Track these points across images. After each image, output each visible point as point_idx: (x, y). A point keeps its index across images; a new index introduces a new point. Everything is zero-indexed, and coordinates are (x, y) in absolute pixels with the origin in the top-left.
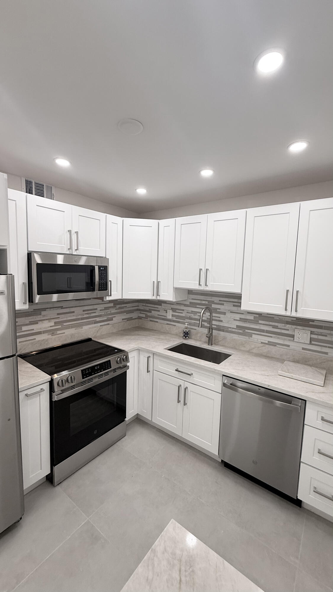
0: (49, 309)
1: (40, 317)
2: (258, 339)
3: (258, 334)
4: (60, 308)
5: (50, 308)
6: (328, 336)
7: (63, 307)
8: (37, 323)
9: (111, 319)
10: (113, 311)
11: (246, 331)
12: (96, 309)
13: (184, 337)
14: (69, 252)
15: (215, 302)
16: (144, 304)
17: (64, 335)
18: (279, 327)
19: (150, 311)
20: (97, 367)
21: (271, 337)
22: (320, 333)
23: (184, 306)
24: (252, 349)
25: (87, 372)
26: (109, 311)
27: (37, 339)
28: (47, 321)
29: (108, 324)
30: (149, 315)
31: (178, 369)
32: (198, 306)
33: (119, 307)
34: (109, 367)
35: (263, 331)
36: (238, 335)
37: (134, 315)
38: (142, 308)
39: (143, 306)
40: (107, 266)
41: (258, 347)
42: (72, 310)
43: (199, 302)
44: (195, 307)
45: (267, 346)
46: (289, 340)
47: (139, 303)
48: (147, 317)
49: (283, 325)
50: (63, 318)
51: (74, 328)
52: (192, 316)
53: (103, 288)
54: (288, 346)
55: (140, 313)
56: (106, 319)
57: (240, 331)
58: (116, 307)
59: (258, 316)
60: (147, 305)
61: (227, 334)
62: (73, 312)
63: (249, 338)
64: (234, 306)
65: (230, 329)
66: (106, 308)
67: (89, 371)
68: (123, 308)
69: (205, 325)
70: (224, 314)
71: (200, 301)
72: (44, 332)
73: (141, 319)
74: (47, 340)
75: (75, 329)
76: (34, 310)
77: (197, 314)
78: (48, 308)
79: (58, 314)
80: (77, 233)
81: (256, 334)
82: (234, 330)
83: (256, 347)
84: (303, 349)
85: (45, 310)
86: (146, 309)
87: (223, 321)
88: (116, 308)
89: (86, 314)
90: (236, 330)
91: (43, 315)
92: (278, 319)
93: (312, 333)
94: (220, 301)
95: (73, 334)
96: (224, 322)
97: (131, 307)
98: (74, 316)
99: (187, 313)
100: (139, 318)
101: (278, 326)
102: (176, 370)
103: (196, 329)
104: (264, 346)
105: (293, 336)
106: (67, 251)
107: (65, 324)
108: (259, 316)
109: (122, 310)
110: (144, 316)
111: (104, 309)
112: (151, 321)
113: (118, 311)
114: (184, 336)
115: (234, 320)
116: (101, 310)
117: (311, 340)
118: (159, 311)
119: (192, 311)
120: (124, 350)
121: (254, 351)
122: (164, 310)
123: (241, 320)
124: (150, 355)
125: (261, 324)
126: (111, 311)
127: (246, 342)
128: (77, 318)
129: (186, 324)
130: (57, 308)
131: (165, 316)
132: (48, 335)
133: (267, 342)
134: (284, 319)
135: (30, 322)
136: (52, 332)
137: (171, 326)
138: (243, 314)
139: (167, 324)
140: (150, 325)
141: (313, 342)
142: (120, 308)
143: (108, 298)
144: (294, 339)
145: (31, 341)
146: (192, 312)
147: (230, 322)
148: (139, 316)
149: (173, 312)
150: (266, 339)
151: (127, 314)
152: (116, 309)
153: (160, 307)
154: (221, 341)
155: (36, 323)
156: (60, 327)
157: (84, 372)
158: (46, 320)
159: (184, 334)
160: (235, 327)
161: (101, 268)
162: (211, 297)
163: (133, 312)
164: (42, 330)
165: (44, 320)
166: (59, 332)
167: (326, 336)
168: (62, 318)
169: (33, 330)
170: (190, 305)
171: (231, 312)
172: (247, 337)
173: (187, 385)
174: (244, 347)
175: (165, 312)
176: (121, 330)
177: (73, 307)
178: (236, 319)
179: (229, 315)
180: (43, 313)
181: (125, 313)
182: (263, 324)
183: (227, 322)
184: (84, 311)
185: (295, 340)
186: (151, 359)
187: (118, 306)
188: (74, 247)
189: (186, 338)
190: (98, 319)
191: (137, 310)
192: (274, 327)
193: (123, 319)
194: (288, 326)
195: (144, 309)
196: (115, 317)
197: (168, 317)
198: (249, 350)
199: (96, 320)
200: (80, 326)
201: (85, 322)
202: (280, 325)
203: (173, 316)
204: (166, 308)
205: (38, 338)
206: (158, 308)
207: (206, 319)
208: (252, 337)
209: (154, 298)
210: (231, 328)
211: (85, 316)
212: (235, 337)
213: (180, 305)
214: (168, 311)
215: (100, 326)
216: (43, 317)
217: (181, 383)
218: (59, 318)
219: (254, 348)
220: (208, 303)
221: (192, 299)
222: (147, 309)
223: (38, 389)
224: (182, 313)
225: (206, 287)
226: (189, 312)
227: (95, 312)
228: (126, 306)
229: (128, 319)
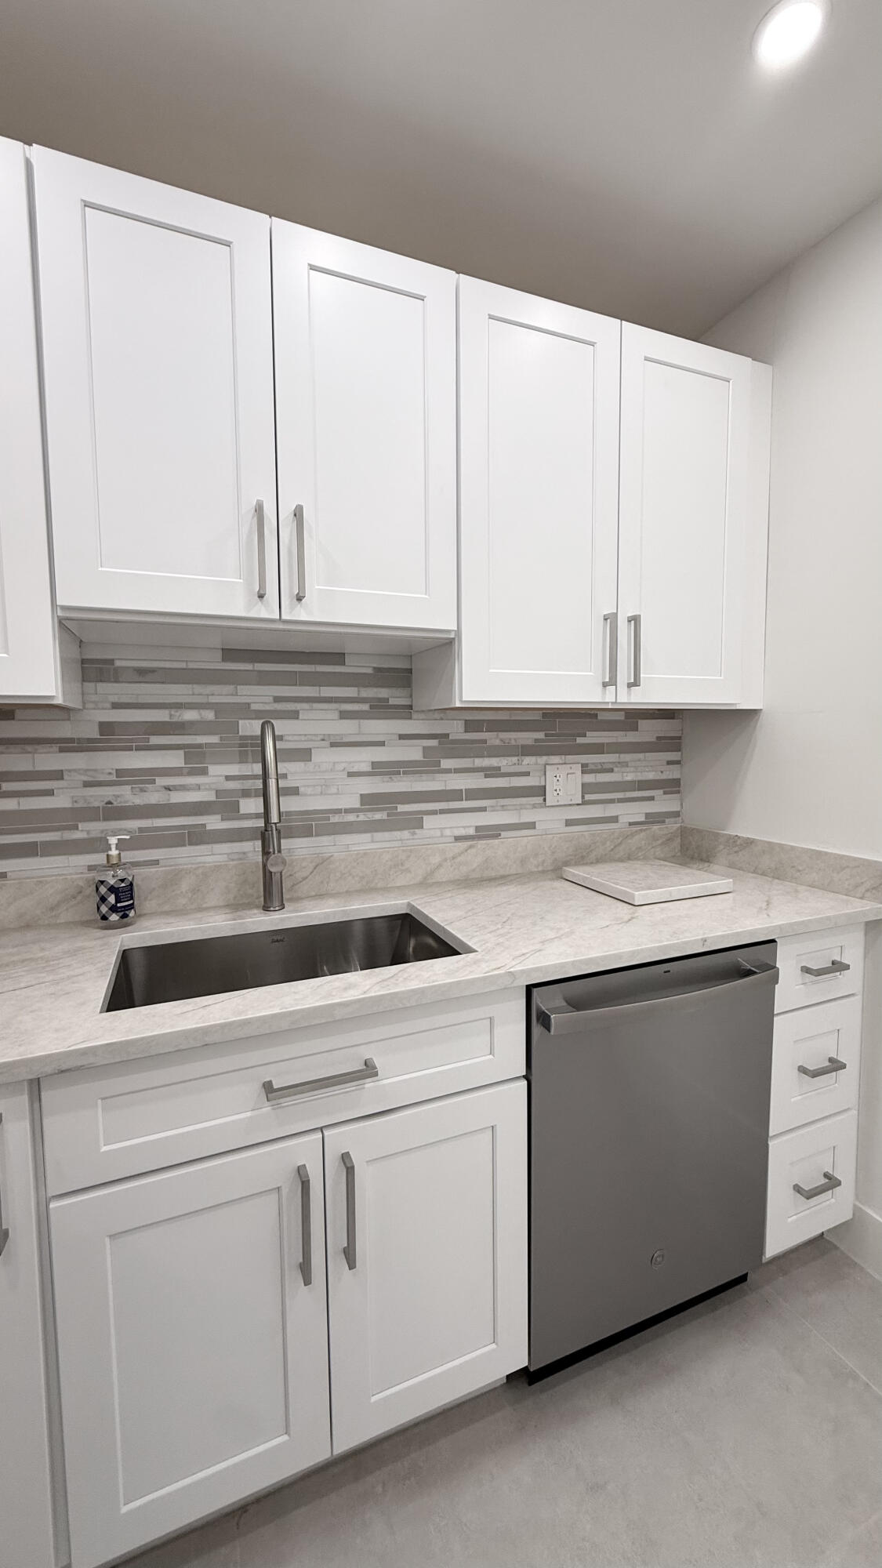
2: (442, 829)
3: (442, 812)
6: (616, 769)
11: (401, 808)
13: (114, 917)
15: (254, 707)
18: (503, 770)
21: (484, 809)
22: (600, 767)
23: (62, 750)
24: (432, 872)
32: (155, 740)
35: (456, 795)
36: (369, 835)
41: (454, 858)
43: (161, 716)
44: (138, 749)
45: (482, 843)
46: (534, 806)
49: (515, 759)
52: (126, 795)
54: (532, 825)
57: (378, 816)
59: (434, 743)
61: (324, 844)
63: (414, 834)
64: (344, 715)
65: (335, 819)
69: (208, 828)
70: (304, 755)
71: (167, 712)
77: (154, 782)
81: (434, 812)
82: (351, 818)
83: (446, 860)
84: (569, 823)
87: (302, 790)
90: (362, 817)
92: (497, 742)
93: (585, 769)
94: (277, 699)
96: (306, 795)
99: (87, 784)
101: (499, 768)
102: (266, 1097)
103: (156, 862)
104: (471, 847)
105: (541, 791)
108: (440, 743)
114: (114, 909)
115: (351, 775)
117: (586, 788)
119: (120, 772)
121: (442, 875)
123: (380, 769)
125: (448, 771)
127: (411, 851)
129: (113, 841)
133: (472, 832)
134: (515, 740)
138: (382, 744)
141: (588, 797)
144: (545, 800)
146: (123, 776)
147: (334, 790)
150: (467, 823)
154: (305, 879)
159: (112, 899)
160: (358, 805)
162: (232, 687)
167: (611, 771)
170: (108, 741)
171: (333, 745)
172: (406, 834)
173: (339, 1140)
174: (408, 871)
178: (355, 769)
179: (324, 757)
182: (457, 771)
183: (319, 789)
185: (548, 804)
189: (125, 916)
192: (492, 772)
194: (527, 760)
198: (425, 878)
202: (504, 763)
207: (213, 798)
208: (422, 828)
210: (338, 811)
212: (360, 842)
213: (29, 748)
219: (440, 865)
220: (216, 715)
221: (116, 706)
224: (50, 793)
225: (292, 608)
226: (102, 778)
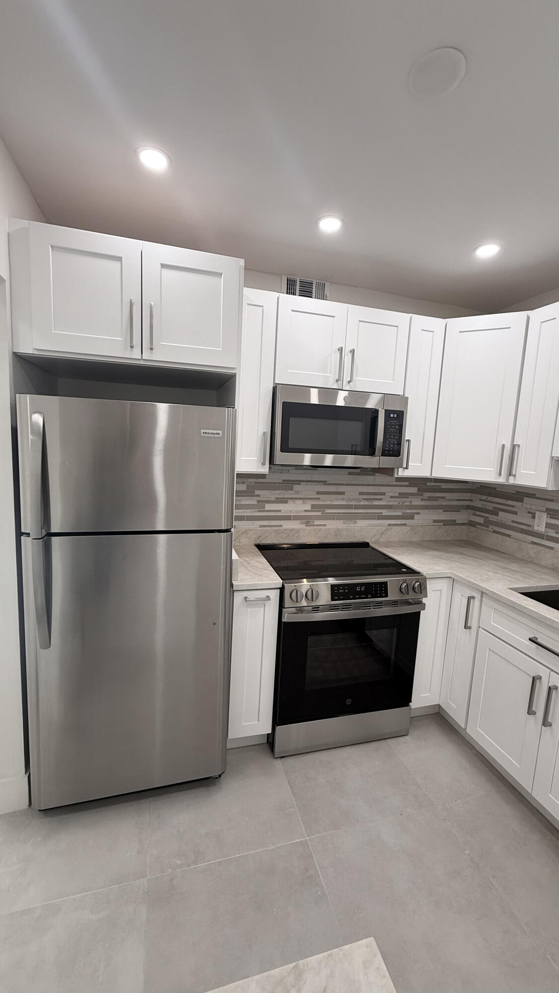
0: (305, 483)
1: (292, 494)
4: (322, 484)
5: (307, 481)
7: (326, 482)
8: (286, 502)
9: (411, 517)
10: (417, 502)
12: (384, 494)
14: (338, 387)
16: (484, 498)
17: (324, 527)
19: (495, 512)
20: (361, 589)
25: (340, 591)
26: (407, 502)
27: (284, 527)
28: (301, 502)
29: (405, 525)
30: (492, 519)
31: (537, 639)
33: (429, 497)
34: (384, 595)
37: (461, 517)
38: (478, 504)
39: (481, 500)
40: (403, 412)
42: (341, 489)
47: (474, 495)
48: (487, 523)
50: (326, 500)
51: (342, 521)
53: (391, 452)
55: (474, 514)
56: (401, 514)
58: (422, 495)
60: (490, 498)
62: (343, 493)
66: (401, 495)
67: (344, 590)
68: (437, 500)
72: (295, 518)
73: (475, 526)
74: (298, 531)
75: (344, 523)
76: (283, 480)
78: (303, 481)
79: (318, 493)
80: (353, 352)
85: (300, 484)
86: (487, 507)
88: (422, 497)
89: (364, 499)
91: (296, 491)
95: (338, 529)
97: (454, 500)
98: (343, 499)
100: (472, 524)
102: (530, 639)
106: (334, 384)
107: (327, 511)
109: (435, 503)
110: (480, 520)
111: (397, 495)
112: (495, 532)
113: (427, 503)
116: (391, 497)
118: (515, 513)
120: (419, 573)
122: (529, 513)
124: (475, 596)
126: (411, 502)
128: (347, 503)
130: (317, 483)
131: (530, 526)
132: (301, 524)
135: (276, 498)
136: (307, 520)
137: (542, 548)
139: (533, 543)
140: (491, 539)
142: (430, 499)
143: (402, 473)
145: (274, 528)
148: (471, 521)
149: (551, 517)
151: (444, 511)
152: (422, 500)
153: (519, 504)
155: (284, 501)
156: (319, 514)
157: (336, 590)
158: (300, 499)
161: (392, 415)
163: (459, 511)
164: (292, 515)
165: (297, 499)
166: (317, 522)
168: (323, 501)
169: (280, 511)
173: (557, 680)
175: (531, 515)
176: (429, 541)
177: (343, 485)
180: (296, 487)
181: (442, 511)
184: (361, 494)
186: (476, 604)
187: (427, 495)
188: (346, 377)
190: (385, 512)
191: (468, 507)
193: (435, 521)
195: (483, 507)
196: (419, 513)
197: (536, 528)
199: (382, 513)
200: (354, 518)
201: (362, 513)
203: (548, 526)
204: (533, 507)
205: (287, 525)
206: (513, 506)
209: (501, 480)
211: (362, 503)
214: (537, 514)
215: (389, 525)
216: (296, 494)
217: (543, 672)
218: (319, 499)
222: (490, 506)
223: (263, 594)
227: (381, 499)
228: (444, 497)
229: (446, 523)
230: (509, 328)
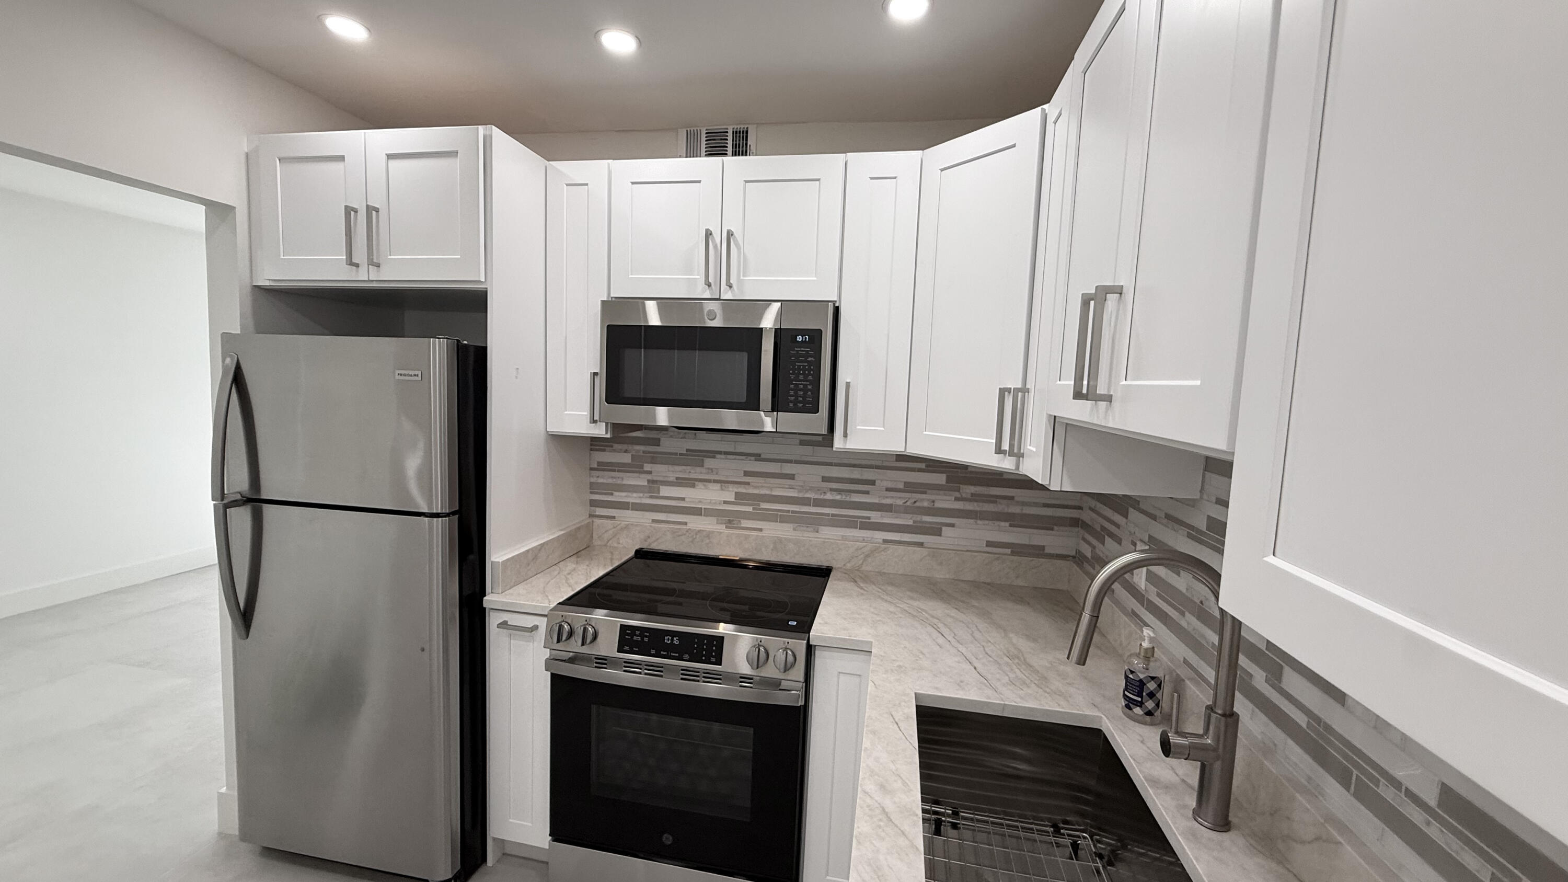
0: (723, 456)
1: (701, 473)
4: (753, 458)
5: (726, 453)
7: (760, 455)
8: (693, 486)
9: (936, 531)
10: (945, 502)
12: (873, 483)
14: (711, 295)
17: (758, 534)
20: (672, 640)
25: (635, 638)
26: (924, 501)
27: (690, 526)
28: (717, 486)
29: (921, 544)
33: (972, 495)
34: (713, 660)
37: (1053, 541)
38: (1087, 517)
40: (821, 331)
42: (788, 469)
50: (759, 487)
51: (791, 525)
53: (800, 405)
55: (1083, 539)
56: (911, 523)
58: (957, 490)
62: (792, 477)
66: (910, 487)
67: (642, 639)
68: (995, 502)
72: (709, 513)
74: (709, 535)
75: (794, 529)
76: (687, 450)
78: (720, 453)
79: (747, 474)
85: (714, 457)
86: (1093, 525)
88: (957, 494)
89: (831, 490)
91: (708, 469)
95: (780, 540)
97: (1036, 505)
98: (791, 487)
100: (1079, 558)
106: (704, 292)
107: (764, 506)
109: (990, 508)
110: (1089, 552)
111: (901, 486)
113: (969, 506)
116: (888, 490)
118: (1120, 542)
122: (1132, 542)
126: (933, 502)
128: (801, 495)
130: (743, 457)
132: (717, 523)
135: (677, 478)
136: (730, 519)
139: (1132, 612)
142: (975, 498)
145: (672, 526)
148: (1077, 553)
151: (1011, 526)
152: (957, 499)
153: (1124, 522)
155: (690, 483)
156: (750, 509)
157: (628, 634)
158: (715, 481)
160: (1434, 801)
161: (799, 338)
163: (1052, 529)
164: (703, 507)
165: (709, 481)
166: (745, 523)
168: (755, 487)
169: (683, 499)
176: (970, 581)
177: (790, 462)
180: (709, 463)
181: (1007, 524)
184: (825, 479)
187: (968, 490)
188: (725, 278)
190: (875, 517)
191: (1076, 523)
193: (989, 544)
196: (952, 525)
199: (869, 518)
200: (815, 522)
201: (828, 515)
205: (696, 523)
210: (1394, 783)
211: (829, 496)
213: (1176, 527)
215: (885, 541)
216: (708, 473)
218: (748, 484)
221: (1216, 500)
227: (867, 493)
228: (1012, 498)
229: (1017, 550)
230: (1014, 146)
